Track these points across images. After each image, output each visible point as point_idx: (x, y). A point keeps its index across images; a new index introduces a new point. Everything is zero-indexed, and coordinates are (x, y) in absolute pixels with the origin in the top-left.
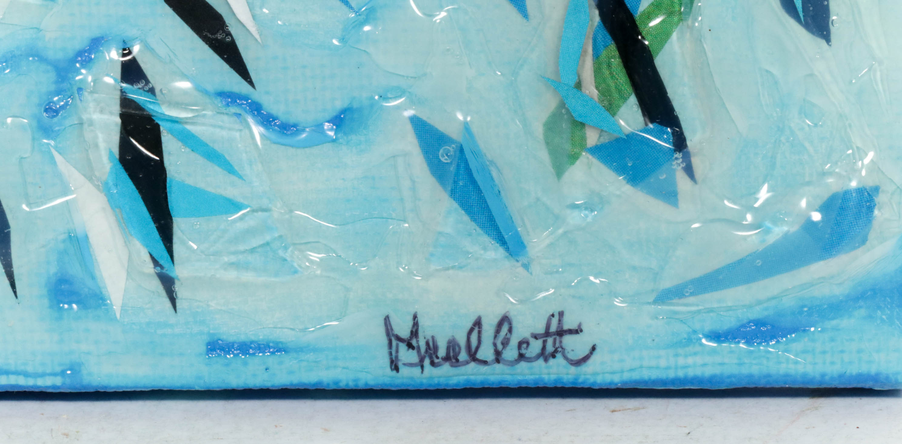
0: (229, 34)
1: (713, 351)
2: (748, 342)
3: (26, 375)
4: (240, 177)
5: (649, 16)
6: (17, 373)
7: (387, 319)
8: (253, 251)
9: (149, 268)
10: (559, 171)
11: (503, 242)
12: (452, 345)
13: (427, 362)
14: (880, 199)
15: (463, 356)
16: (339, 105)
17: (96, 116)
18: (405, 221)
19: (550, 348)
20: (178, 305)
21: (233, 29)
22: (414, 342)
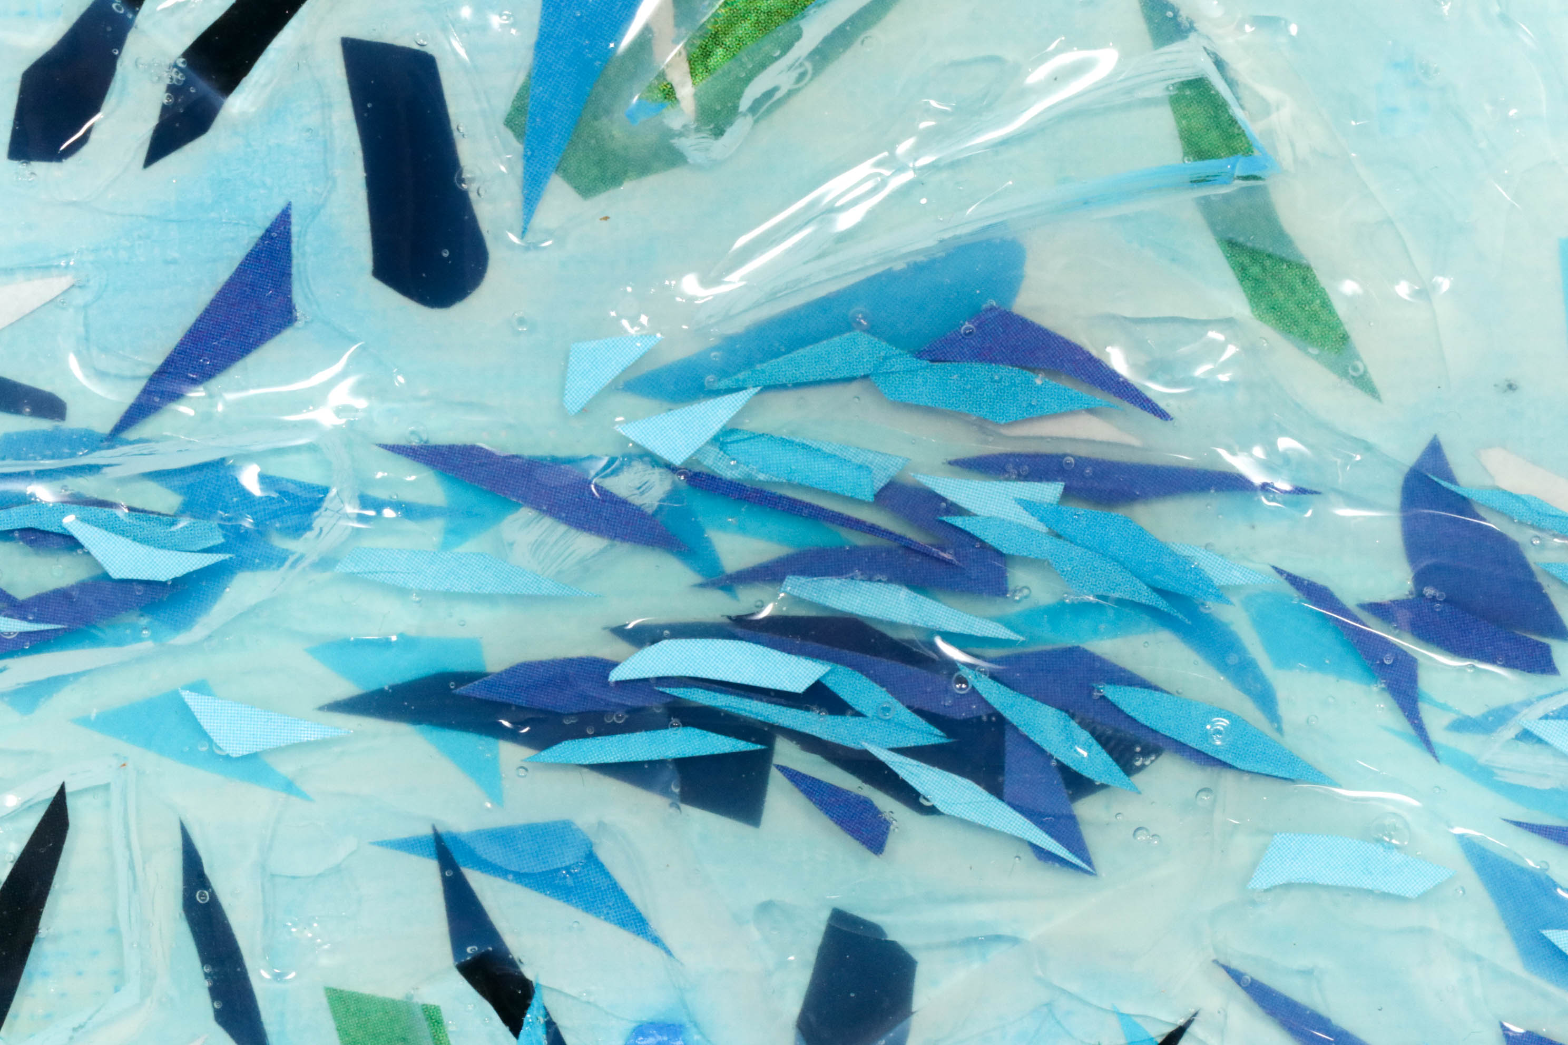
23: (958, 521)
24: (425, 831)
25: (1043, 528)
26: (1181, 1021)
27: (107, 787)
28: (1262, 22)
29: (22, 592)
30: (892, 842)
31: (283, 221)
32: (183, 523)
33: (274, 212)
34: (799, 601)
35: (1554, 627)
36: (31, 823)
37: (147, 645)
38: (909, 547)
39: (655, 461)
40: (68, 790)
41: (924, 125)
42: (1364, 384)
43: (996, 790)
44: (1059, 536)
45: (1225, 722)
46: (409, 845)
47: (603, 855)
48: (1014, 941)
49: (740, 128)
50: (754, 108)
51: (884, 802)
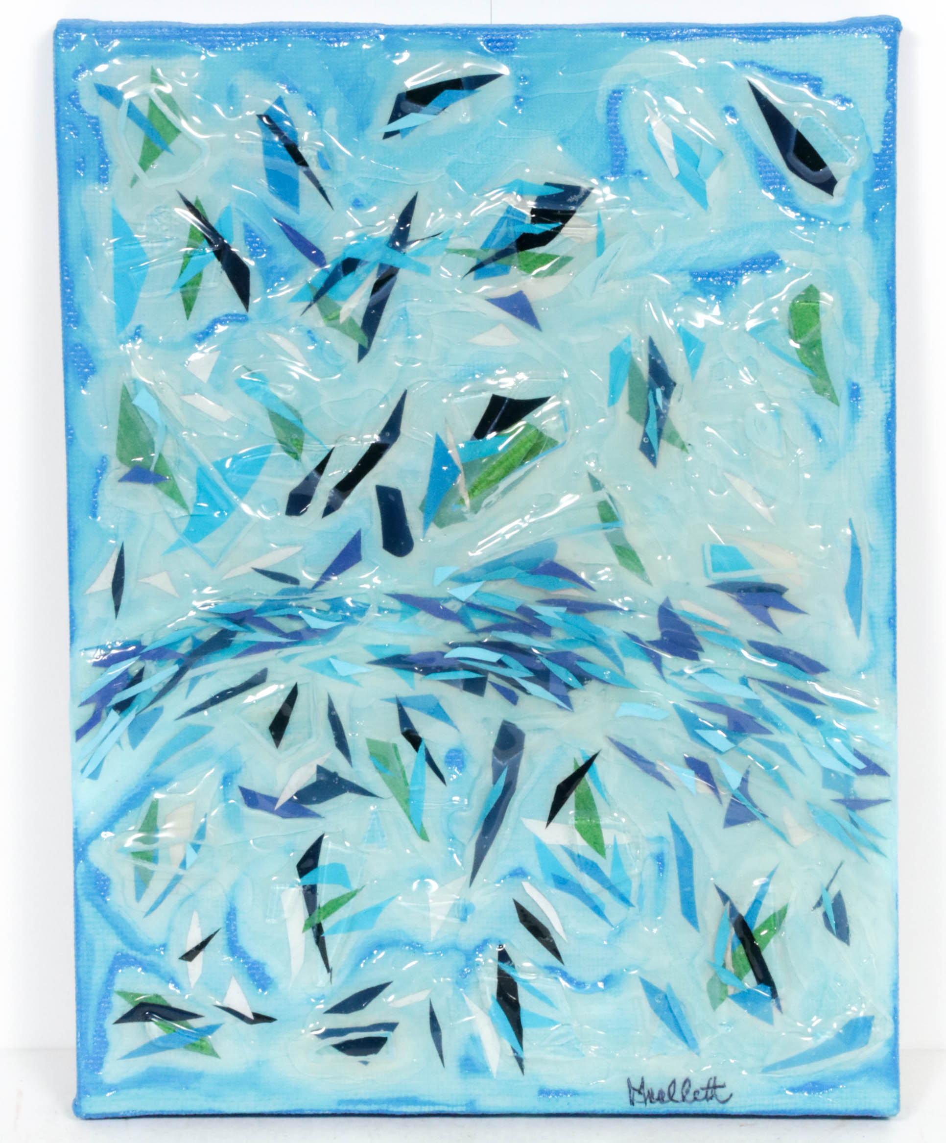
0: (551, 938)
1: (791, 1097)
2: (809, 1093)
3: (448, 1106)
4: (556, 1009)
5: (760, 930)
6: (443, 1104)
7: (629, 1081)
8: (562, 1045)
9: (511, 1053)
10: (714, 1007)
11: (685, 1040)
12: (661, 1092)
13: (648, 1101)
14: (875, 1022)
15: (666, 1098)
16: (605, 972)
17: (486, 978)
18: (638, 1030)
19: (709, 1094)
20: (525, 1071)
21: (554, 936)
22: (642, 1091)
23: (538, 617)
24: (394, 696)
25: (561, 619)
26: (596, 752)
27: (308, 683)
28: (622, 486)
29: (287, 631)
30: (520, 702)
31: (359, 533)
32: (331, 613)
33: (357, 530)
34: (495, 637)
35: (701, 649)
36: (288, 692)
37: (320, 646)
38: (524, 624)
39: (458, 600)
40: (298, 684)
41: (532, 512)
42: (648, 582)
43: (547, 689)
44: (565, 622)
45: (609, 672)
46: (389, 700)
47: (443, 704)
48: (552, 729)
49: (481, 512)
50: (486, 506)
51: (518, 692)
